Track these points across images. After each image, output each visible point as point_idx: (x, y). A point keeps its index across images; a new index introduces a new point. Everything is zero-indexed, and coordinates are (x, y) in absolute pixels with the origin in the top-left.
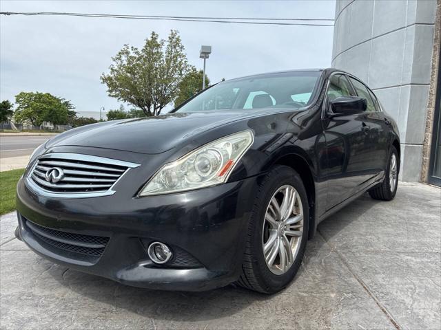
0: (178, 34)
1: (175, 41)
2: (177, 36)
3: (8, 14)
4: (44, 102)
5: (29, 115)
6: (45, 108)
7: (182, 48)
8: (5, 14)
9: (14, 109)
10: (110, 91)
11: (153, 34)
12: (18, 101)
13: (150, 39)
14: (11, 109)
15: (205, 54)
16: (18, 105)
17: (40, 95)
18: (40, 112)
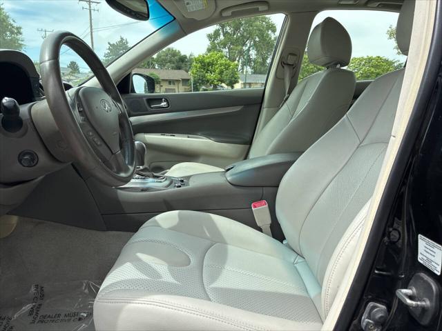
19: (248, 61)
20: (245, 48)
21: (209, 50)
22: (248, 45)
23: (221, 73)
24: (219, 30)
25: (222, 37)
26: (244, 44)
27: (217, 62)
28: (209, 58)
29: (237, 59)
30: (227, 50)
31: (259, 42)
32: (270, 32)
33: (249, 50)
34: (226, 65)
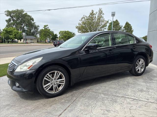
0: (102, 9)
1: (101, 12)
2: (101, 10)
3: (50, 10)
4: (66, 34)
5: (62, 38)
6: (67, 36)
7: (103, 14)
8: (49, 10)
9: (58, 36)
10: (78, 31)
11: (92, 10)
12: (59, 34)
13: (91, 12)
14: (57, 36)
15: (113, 15)
16: (60, 35)
17: (65, 32)
18: (66, 37)
19: (24, 31)
20: (22, 26)
21: (7, 26)
22: (23, 25)
23: (15, 35)
24: (11, 19)
25: (12, 21)
26: (22, 25)
27: (13, 31)
28: (9, 29)
29: (19, 30)
30: (15, 26)
31: (28, 24)
32: (32, 21)
33: (24, 27)
34: (17, 32)
